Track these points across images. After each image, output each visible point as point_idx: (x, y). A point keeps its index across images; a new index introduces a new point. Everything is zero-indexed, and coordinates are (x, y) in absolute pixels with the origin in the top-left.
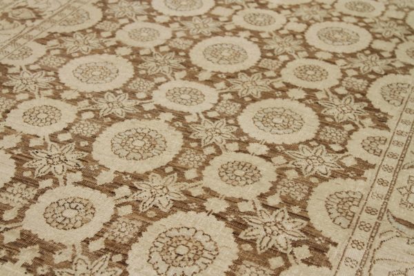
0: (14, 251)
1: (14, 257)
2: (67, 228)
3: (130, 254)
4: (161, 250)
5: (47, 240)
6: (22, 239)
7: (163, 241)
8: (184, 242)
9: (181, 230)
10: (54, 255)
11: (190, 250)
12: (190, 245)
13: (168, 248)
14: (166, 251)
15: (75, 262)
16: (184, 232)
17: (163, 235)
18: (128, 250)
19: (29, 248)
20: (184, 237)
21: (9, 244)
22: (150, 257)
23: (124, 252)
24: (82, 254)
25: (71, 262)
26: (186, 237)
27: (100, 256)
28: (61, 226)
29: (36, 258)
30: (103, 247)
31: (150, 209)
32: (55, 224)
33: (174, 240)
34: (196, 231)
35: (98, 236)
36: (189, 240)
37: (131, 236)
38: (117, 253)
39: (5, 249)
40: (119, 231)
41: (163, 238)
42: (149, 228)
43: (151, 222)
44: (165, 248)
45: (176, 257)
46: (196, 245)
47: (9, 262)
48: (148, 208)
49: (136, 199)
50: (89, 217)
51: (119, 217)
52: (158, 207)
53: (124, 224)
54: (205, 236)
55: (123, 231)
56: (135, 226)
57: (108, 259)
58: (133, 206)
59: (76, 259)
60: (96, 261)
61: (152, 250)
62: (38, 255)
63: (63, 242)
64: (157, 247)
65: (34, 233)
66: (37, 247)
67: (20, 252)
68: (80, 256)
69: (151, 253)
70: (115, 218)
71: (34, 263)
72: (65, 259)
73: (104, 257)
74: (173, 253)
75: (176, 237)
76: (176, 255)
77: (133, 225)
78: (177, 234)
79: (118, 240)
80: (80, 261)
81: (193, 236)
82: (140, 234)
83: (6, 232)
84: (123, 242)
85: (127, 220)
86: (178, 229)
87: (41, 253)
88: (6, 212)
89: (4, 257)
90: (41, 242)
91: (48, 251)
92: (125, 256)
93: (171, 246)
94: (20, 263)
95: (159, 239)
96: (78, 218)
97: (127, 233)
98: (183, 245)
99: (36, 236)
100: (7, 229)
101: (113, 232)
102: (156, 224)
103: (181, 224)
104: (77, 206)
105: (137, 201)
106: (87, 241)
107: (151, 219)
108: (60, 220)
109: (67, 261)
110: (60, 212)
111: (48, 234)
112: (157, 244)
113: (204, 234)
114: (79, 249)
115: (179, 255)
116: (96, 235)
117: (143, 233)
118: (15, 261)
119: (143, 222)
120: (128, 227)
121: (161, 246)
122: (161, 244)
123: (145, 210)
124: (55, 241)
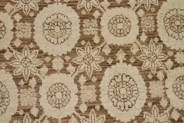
0: (114, 57)
1: (117, 60)
2: (125, 35)
3: (159, 35)
4: (169, 27)
5: (122, 45)
6: (112, 50)
7: (168, 22)
8: (176, 18)
9: (170, 12)
10: (131, 51)
11: (181, 21)
12: (179, 18)
13: (172, 25)
14: (172, 27)
15: (141, 50)
16: (172, 13)
17: (165, 19)
18: (157, 34)
19: (118, 52)
20: (174, 15)
21: (109, 54)
22: (168, 33)
23: (156, 35)
24: (141, 45)
25: (140, 51)
26: (175, 15)
27: (149, 42)
28: (122, 35)
29: (125, 56)
30: (147, 37)
31: (151, 7)
32: (119, 35)
33: (171, 19)
34: (177, 10)
35: (141, 32)
36: (177, 16)
37: (154, 26)
38: (155, 37)
39: (110, 58)
40: (146, 25)
41: (166, 20)
42: (157, 18)
43: (156, 14)
44: (171, 25)
45: (178, 28)
46: (181, 17)
47: (117, 63)
48: (149, 7)
49: (141, 4)
50: (129, 24)
51: (141, 18)
52: (153, 4)
53: (146, 21)
54: (182, 11)
55: (148, 24)
56: (151, 20)
57: (153, 42)
58: (142, 8)
59: (141, 48)
60: (149, 46)
61: (166, 29)
62: (125, 54)
63: (129, 42)
64: (167, 26)
65: (114, 44)
66: (121, 50)
67: (117, 56)
68: (141, 46)
69: (167, 31)
70: (139, 18)
71: (126, 58)
72: (137, 51)
73: (151, 42)
74: (175, 26)
75: (171, 17)
76: (177, 27)
77: (150, 19)
78: (171, 15)
79: (150, 31)
80: (143, 49)
81: (177, 13)
82: (156, 23)
83: (103, 49)
84: (153, 31)
85: (145, 18)
86: (169, 12)
87: (125, 52)
88: (93, 39)
89: (113, 62)
90: (121, 47)
91: (127, 50)
92: (158, 37)
93: (172, 23)
94: (121, 61)
95: (165, 22)
96: (125, 27)
97: (150, 25)
98: (176, 20)
99: (116, 45)
100: (102, 48)
101: (145, 27)
102: (158, 14)
103: (168, 9)
104: (120, 20)
105: (142, 5)
106: (138, 37)
107: (155, 12)
108: (119, 31)
109: (138, 51)
110: (115, 27)
111: (120, 41)
112: (166, 24)
113: (181, 10)
114: (138, 43)
115: (178, 26)
116: (140, 32)
117: (157, 22)
118: (119, 61)
119: (153, 15)
120: (149, 21)
121: (168, 25)
122: (168, 24)
123: (149, 8)
124: (126, 44)
